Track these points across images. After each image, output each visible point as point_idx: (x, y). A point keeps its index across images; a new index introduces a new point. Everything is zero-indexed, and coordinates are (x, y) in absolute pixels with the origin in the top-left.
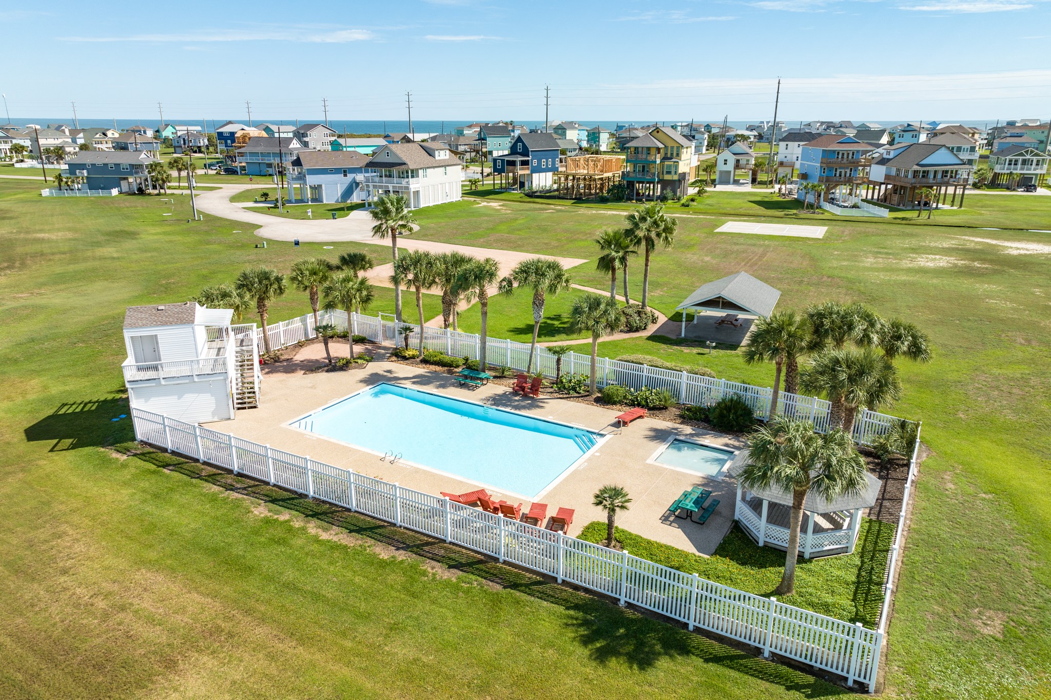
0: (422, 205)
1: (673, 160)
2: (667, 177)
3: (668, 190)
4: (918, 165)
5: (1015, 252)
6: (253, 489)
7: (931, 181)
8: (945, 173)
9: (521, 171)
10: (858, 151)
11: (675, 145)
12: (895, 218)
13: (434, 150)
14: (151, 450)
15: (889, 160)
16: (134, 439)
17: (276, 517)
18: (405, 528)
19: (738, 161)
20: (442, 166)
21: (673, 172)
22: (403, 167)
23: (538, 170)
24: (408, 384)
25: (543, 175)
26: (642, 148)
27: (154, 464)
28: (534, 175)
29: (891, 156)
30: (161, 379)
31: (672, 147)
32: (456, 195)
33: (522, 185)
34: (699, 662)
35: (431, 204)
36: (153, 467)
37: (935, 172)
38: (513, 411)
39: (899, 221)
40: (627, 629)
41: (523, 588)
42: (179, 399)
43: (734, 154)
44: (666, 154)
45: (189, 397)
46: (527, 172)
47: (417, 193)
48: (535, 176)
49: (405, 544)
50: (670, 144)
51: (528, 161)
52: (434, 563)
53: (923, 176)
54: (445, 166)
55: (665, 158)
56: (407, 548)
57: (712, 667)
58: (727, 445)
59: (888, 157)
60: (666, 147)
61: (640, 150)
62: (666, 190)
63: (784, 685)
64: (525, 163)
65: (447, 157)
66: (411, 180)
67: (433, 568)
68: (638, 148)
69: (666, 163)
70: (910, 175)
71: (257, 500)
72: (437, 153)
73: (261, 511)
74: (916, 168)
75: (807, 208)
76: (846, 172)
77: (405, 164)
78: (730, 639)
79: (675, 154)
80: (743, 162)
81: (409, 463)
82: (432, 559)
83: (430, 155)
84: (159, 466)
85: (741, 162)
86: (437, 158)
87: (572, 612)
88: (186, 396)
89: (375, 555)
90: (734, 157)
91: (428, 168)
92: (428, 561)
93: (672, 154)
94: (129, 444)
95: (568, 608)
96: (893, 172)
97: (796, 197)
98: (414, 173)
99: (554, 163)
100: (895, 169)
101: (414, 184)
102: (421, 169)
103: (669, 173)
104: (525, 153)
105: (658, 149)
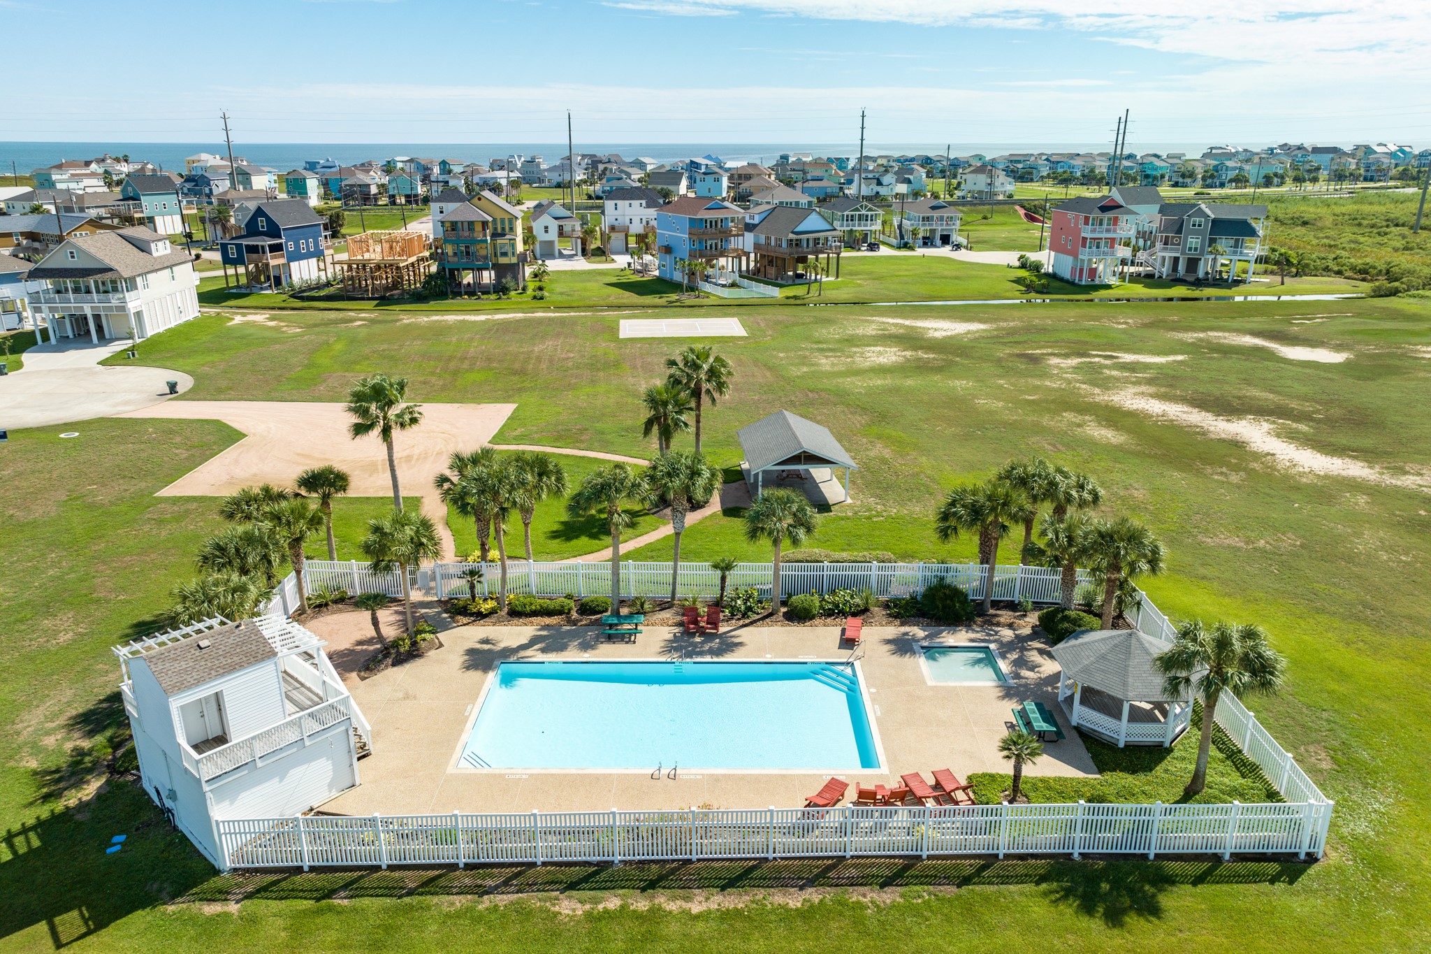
0: (150, 333)
1: (507, 237)
2: (503, 260)
3: (509, 278)
4: (793, 232)
5: (938, 335)
6: (521, 879)
7: (805, 250)
8: (816, 241)
9: (274, 261)
10: (726, 219)
11: (507, 217)
12: (788, 298)
13: (148, 242)
14: (274, 877)
15: (755, 226)
16: (216, 872)
17: (600, 907)
18: (782, 859)
19: (561, 227)
20: (167, 267)
21: (510, 254)
22: (108, 276)
23: (297, 256)
24: (534, 654)
25: (304, 263)
26: (462, 222)
27: (305, 898)
28: (291, 264)
29: (756, 221)
30: (257, 760)
31: (503, 220)
32: (192, 310)
33: (278, 281)
34: (1188, 888)
35: (161, 330)
36: (308, 904)
37: (808, 240)
38: (715, 659)
39: (792, 302)
40: (1108, 881)
41: (976, 879)
42: (281, 781)
43: (556, 218)
44: (495, 229)
45: (296, 773)
46: (282, 261)
47: (139, 315)
48: (294, 265)
49: (803, 879)
50: (499, 215)
51: (281, 244)
52: (861, 889)
53: (797, 245)
54: (171, 267)
55: (495, 235)
56: (812, 882)
57: (1200, 888)
58: (972, 640)
59: (752, 221)
60: (495, 220)
61: (460, 225)
62: (505, 277)
63: (1265, 881)
64: (276, 248)
65: (168, 251)
66: (127, 294)
67: (864, 896)
68: (456, 222)
69: (499, 241)
70: (784, 245)
71: (545, 894)
72: (153, 245)
73: (569, 907)
74: (791, 236)
75: (687, 291)
76: (716, 244)
77: (111, 270)
78: (1187, 854)
79: (507, 229)
80: (567, 229)
81: (693, 771)
82: (852, 885)
83: (143, 251)
84: (318, 900)
85: (565, 229)
86: (155, 254)
87: (1044, 886)
88: (292, 772)
89: (785, 907)
90: (557, 223)
91: (149, 272)
92: (851, 889)
93: (503, 229)
94: (214, 882)
95: (1037, 883)
96: (762, 241)
97: (657, 273)
98: (131, 284)
99: (316, 244)
100: (763, 237)
101: (134, 301)
102: (139, 275)
103: (504, 254)
104: (274, 231)
105: (485, 224)
